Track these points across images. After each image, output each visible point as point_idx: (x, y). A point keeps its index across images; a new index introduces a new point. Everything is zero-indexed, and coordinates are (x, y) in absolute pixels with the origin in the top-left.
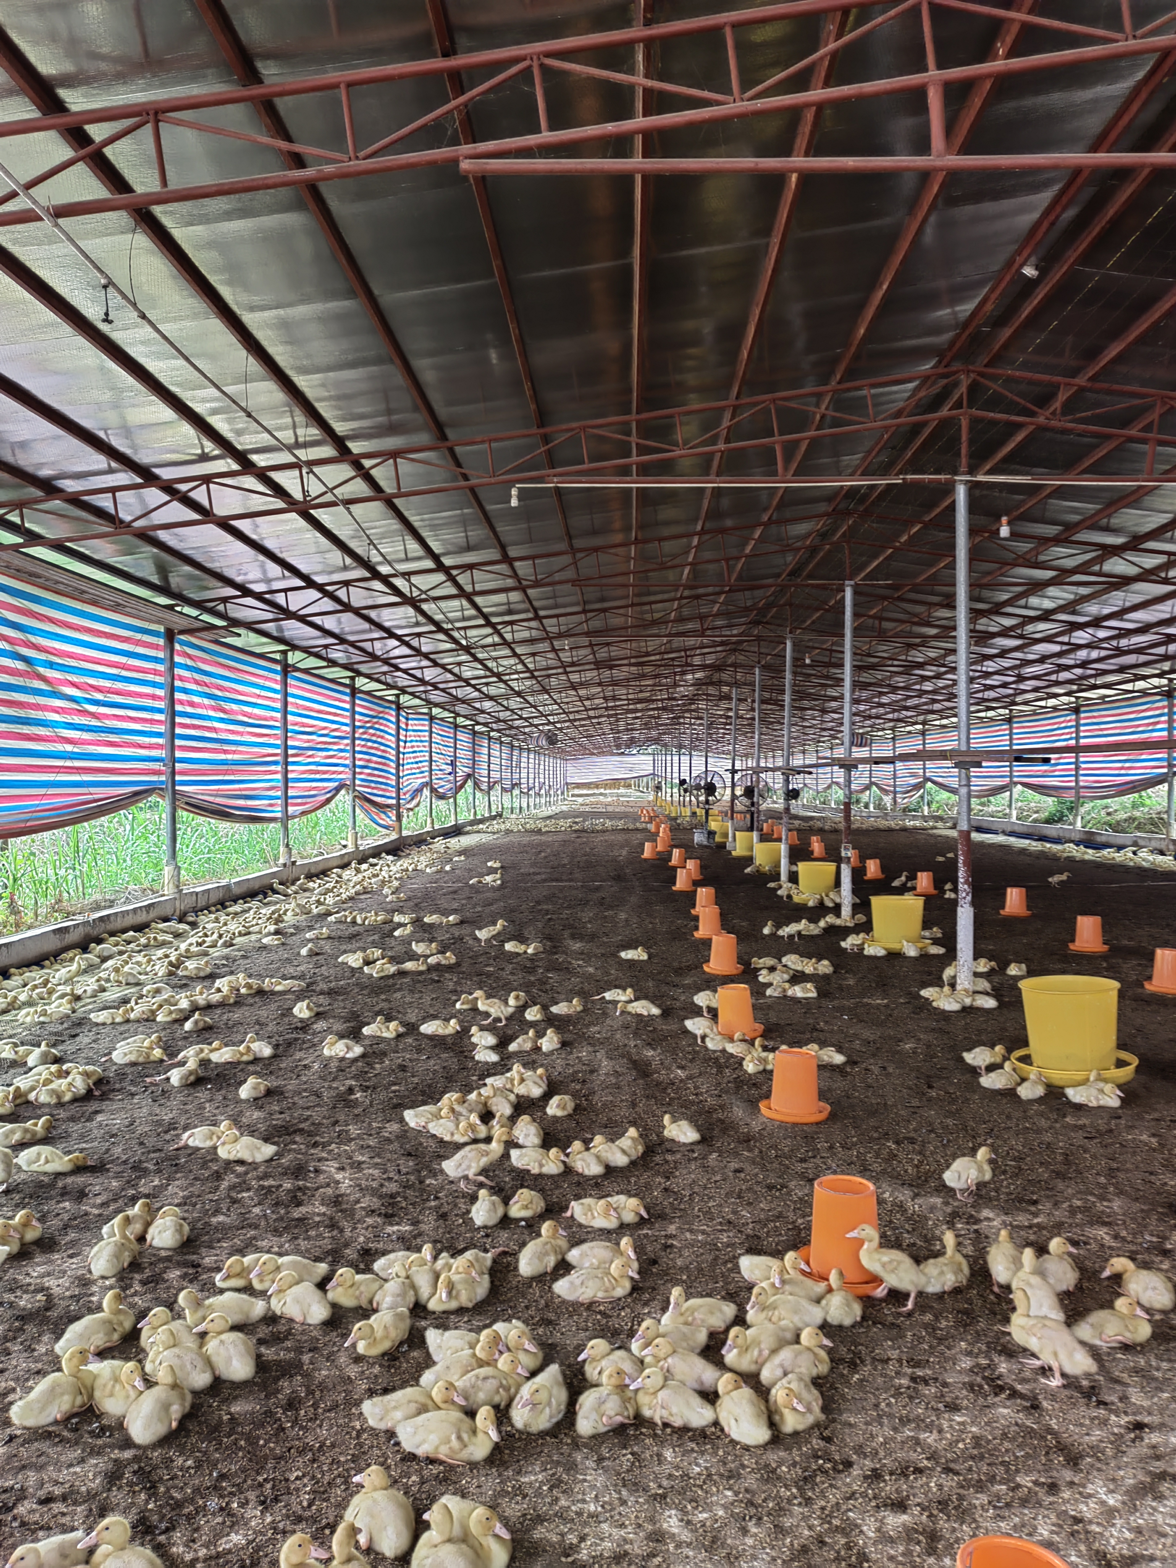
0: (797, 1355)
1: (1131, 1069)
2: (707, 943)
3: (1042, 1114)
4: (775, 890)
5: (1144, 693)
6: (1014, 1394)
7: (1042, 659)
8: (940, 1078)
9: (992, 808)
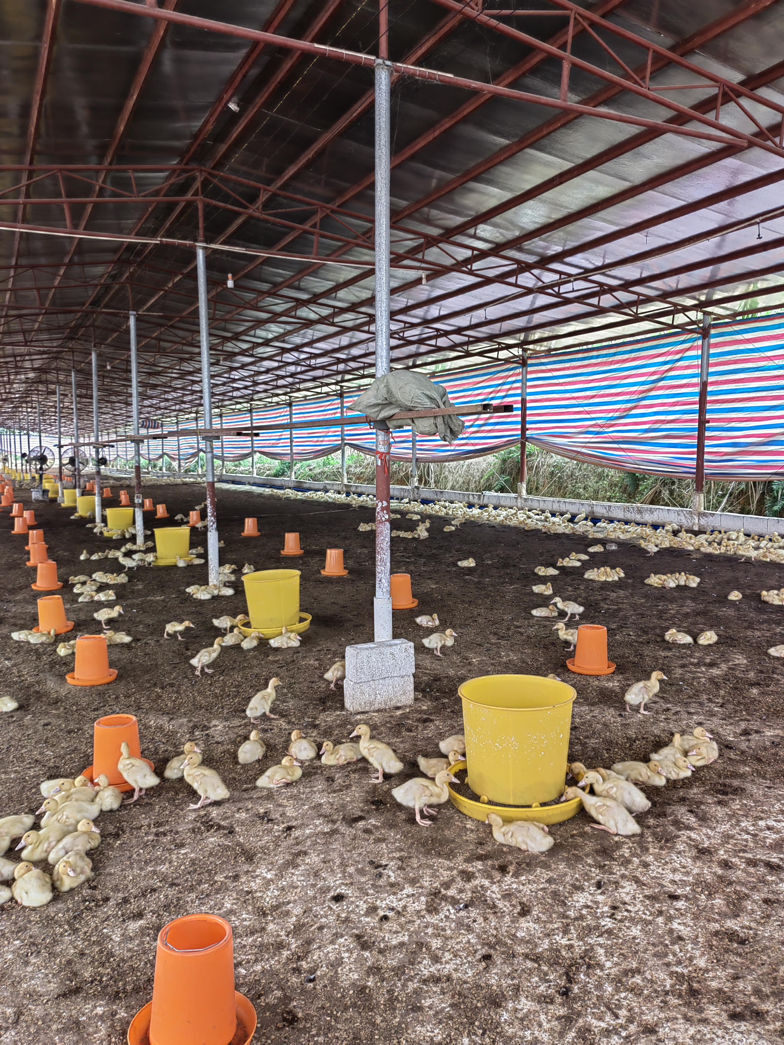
0: (75, 838)
1: (308, 622)
2: (35, 569)
3: (255, 657)
4: (92, 529)
5: (328, 394)
6: (220, 827)
7: (268, 371)
8: (194, 643)
9: (242, 468)
